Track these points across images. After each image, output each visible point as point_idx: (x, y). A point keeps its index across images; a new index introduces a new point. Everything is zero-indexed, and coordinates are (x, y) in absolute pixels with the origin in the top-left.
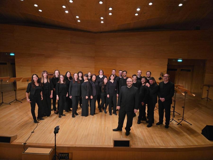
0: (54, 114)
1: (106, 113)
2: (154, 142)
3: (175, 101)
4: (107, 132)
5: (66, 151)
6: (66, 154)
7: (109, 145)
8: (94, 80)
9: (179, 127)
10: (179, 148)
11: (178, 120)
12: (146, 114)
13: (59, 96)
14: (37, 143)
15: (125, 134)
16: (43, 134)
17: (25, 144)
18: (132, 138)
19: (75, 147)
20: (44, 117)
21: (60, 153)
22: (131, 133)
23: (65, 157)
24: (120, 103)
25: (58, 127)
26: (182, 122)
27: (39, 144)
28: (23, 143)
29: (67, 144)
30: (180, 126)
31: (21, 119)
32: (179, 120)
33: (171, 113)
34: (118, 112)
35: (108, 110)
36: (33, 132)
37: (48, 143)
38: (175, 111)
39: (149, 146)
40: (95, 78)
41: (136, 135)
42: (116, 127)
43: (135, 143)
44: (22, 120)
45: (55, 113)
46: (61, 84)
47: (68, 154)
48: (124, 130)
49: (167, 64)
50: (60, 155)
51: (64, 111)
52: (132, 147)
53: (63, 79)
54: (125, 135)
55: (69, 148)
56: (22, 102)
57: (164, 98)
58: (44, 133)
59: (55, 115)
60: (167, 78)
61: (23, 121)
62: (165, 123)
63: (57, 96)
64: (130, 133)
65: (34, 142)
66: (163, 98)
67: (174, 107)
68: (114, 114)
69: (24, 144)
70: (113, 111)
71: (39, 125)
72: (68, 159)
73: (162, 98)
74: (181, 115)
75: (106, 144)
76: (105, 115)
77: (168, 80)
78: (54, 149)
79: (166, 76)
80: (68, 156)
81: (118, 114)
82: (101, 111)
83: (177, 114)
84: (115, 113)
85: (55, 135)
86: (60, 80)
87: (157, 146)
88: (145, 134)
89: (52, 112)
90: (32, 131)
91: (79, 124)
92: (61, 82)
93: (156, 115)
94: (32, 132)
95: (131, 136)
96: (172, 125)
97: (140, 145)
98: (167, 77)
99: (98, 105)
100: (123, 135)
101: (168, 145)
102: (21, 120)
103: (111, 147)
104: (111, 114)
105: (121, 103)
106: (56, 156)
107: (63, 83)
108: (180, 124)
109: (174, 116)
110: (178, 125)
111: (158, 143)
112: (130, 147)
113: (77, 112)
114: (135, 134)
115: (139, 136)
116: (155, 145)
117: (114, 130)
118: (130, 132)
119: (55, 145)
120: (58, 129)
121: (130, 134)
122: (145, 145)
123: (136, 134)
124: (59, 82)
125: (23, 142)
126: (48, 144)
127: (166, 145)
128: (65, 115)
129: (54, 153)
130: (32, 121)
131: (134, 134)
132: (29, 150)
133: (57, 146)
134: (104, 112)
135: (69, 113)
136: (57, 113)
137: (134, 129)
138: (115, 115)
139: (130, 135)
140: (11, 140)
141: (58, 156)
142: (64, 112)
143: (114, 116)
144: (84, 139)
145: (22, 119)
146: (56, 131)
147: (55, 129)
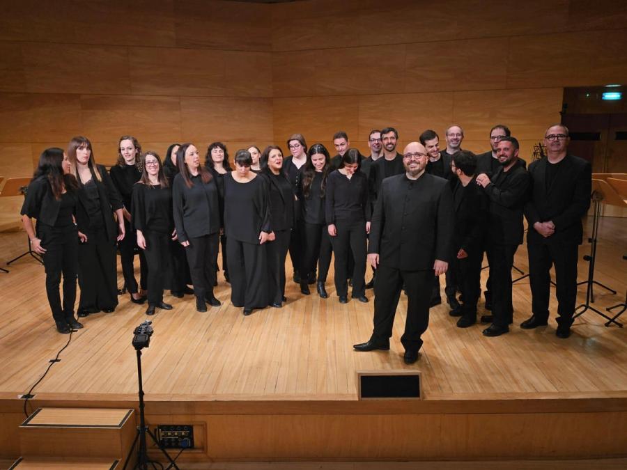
0: (128, 303)
1: (325, 295)
2: (516, 382)
3: (595, 241)
4: (333, 353)
5: (181, 420)
6: (182, 427)
7: (343, 395)
8: (276, 169)
9: (614, 333)
10: (612, 399)
11: (608, 310)
12: (483, 296)
13: (144, 235)
14: (73, 392)
15: (402, 359)
16: (93, 366)
17: (28, 396)
18: (428, 369)
19: (216, 401)
20: (93, 314)
21: (160, 427)
22: (424, 355)
23: (180, 440)
24: (380, 242)
25: (148, 324)
26: (622, 316)
27: (79, 395)
28: (21, 396)
29: (184, 395)
30: (617, 328)
31: (8, 321)
32: (611, 310)
33: (578, 290)
34: (369, 293)
35: (334, 286)
36: (57, 360)
37: (113, 391)
38: (594, 280)
39: (496, 393)
40: (277, 157)
41: (445, 362)
42: (366, 337)
43: (439, 386)
44: (14, 326)
45: (133, 300)
46: (151, 186)
47: (190, 428)
48: (397, 346)
49: (561, 110)
50: (162, 434)
51: (167, 292)
52: (429, 398)
53: (158, 169)
54: (400, 362)
55: (190, 406)
56: (7, 272)
57: (551, 222)
58: (96, 362)
59: (133, 308)
60: (562, 141)
61: (17, 329)
62: (557, 319)
63: (139, 233)
64: (421, 355)
65: (63, 390)
66: (547, 220)
67: (591, 259)
68: (357, 300)
69: (25, 396)
70: (350, 289)
71: (77, 338)
72: (192, 447)
73: (541, 222)
74: (618, 294)
75: (329, 392)
76: (323, 305)
77: (563, 150)
78: (135, 411)
79: (556, 133)
80: (191, 435)
81: (372, 299)
82: (305, 291)
83: (604, 292)
84: (360, 294)
85: (139, 354)
86: (147, 173)
87: (527, 393)
88: (478, 359)
89: (123, 300)
90: (54, 358)
91: (226, 333)
92: (149, 180)
93: (522, 297)
94: (53, 361)
95: (427, 364)
96: (581, 326)
97: (461, 391)
98: (561, 136)
99: (293, 273)
100: (393, 362)
101: (572, 391)
102: (8, 325)
103: (351, 399)
104: (343, 298)
105: (383, 241)
106: (147, 434)
107: (159, 186)
108: (616, 323)
109: (590, 296)
110: (607, 325)
111: (530, 384)
112: (424, 398)
113: (217, 296)
114: (438, 357)
115: (457, 365)
116: (519, 391)
117: (359, 348)
118: (421, 351)
119: (141, 394)
120: (149, 333)
121: (422, 358)
122: (480, 390)
123: (443, 357)
124: (145, 182)
125: (21, 390)
126: (116, 395)
127: (561, 390)
128: (170, 307)
129: (139, 422)
130: (48, 326)
131: (437, 359)
132: (44, 417)
133: (145, 399)
134: (319, 291)
135: (185, 300)
136: (140, 302)
137: (434, 342)
138: (359, 302)
139: (419, 361)
141: (154, 434)
142: (168, 298)
143: (357, 305)
144: (246, 377)
145: (11, 322)
146: (141, 339)
147: (137, 332)
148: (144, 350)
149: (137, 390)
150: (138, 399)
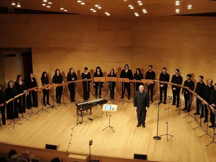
4: (132, 148)
5: (97, 159)
6: (97, 161)
16: (78, 145)
17: (67, 151)
19: (104, 156)
21: (93, 160)
25: (92, 140)
27: (77, 152)
28: (65, 150)
36: (70, 143)
47: (99, 161)
52: (148, 160)
55: (99, 157)
61: (58, 133)
78: (88, 157)
85: (90, 146)
91: (107, 140)
103: (132, 159)
114: (156, 151)
119: (90, 154)
120: (92, 142)
130: (65, 133)
132: (70, 156)
133: (91, 154)
140: (57, 147)
146: (91, 143)
147: (90, 142)
148: (91, 145)
149: (89, 153)
150: (89, 154)
